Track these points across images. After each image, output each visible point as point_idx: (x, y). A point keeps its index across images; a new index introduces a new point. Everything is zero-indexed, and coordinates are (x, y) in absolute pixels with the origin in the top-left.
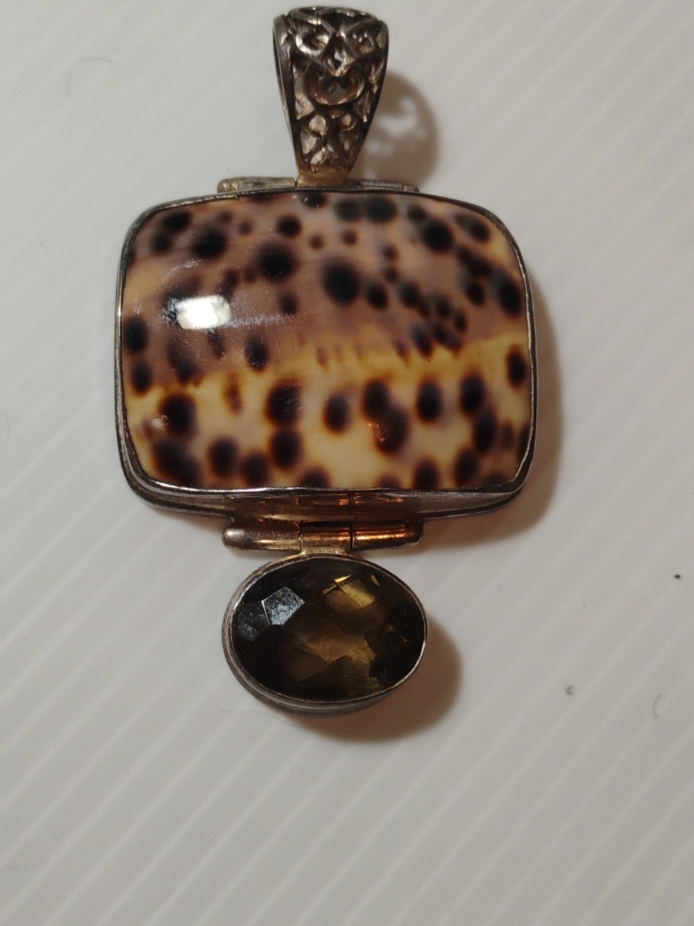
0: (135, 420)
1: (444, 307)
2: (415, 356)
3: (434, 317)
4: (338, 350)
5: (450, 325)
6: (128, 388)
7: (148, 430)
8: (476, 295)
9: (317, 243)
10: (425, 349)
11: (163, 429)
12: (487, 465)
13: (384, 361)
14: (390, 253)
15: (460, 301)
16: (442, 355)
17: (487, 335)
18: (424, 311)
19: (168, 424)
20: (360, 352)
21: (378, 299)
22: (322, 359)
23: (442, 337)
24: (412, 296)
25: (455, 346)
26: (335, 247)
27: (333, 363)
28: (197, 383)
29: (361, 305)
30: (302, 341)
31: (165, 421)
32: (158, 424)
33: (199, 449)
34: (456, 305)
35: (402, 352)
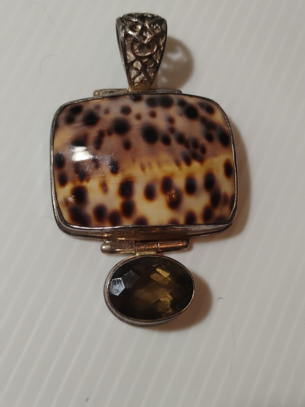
0: (61, 198)
1: (195, 144)
2: (184, 166)
3: (191, 148)
4: (150, 164)
5: (198, 151)
6: (57, 184)
7: (67, 202)
8: (209, 138)
9: (138, 117)
10: (188, 162)
11: (73, 202)
12: (217, 212)
13: (170, 168)
14: (171, 120)
15: (203, 141)
16: (195, 165)
17: (215, 155)
18: (187, 145)
20: (159, 164)
21: (166, 141)
22: (143, 168)
23: (195, 157)
24: (181, 139)
25: (201, 161)
26: (146, 118)
27: (147, 170)
28: (88, 181)
29: (159, 144)
30: (134, 161)
31: (74, 198)
32: (71, 199)
33: (89, 210)
34: (201, 143)
35: (178, 164)
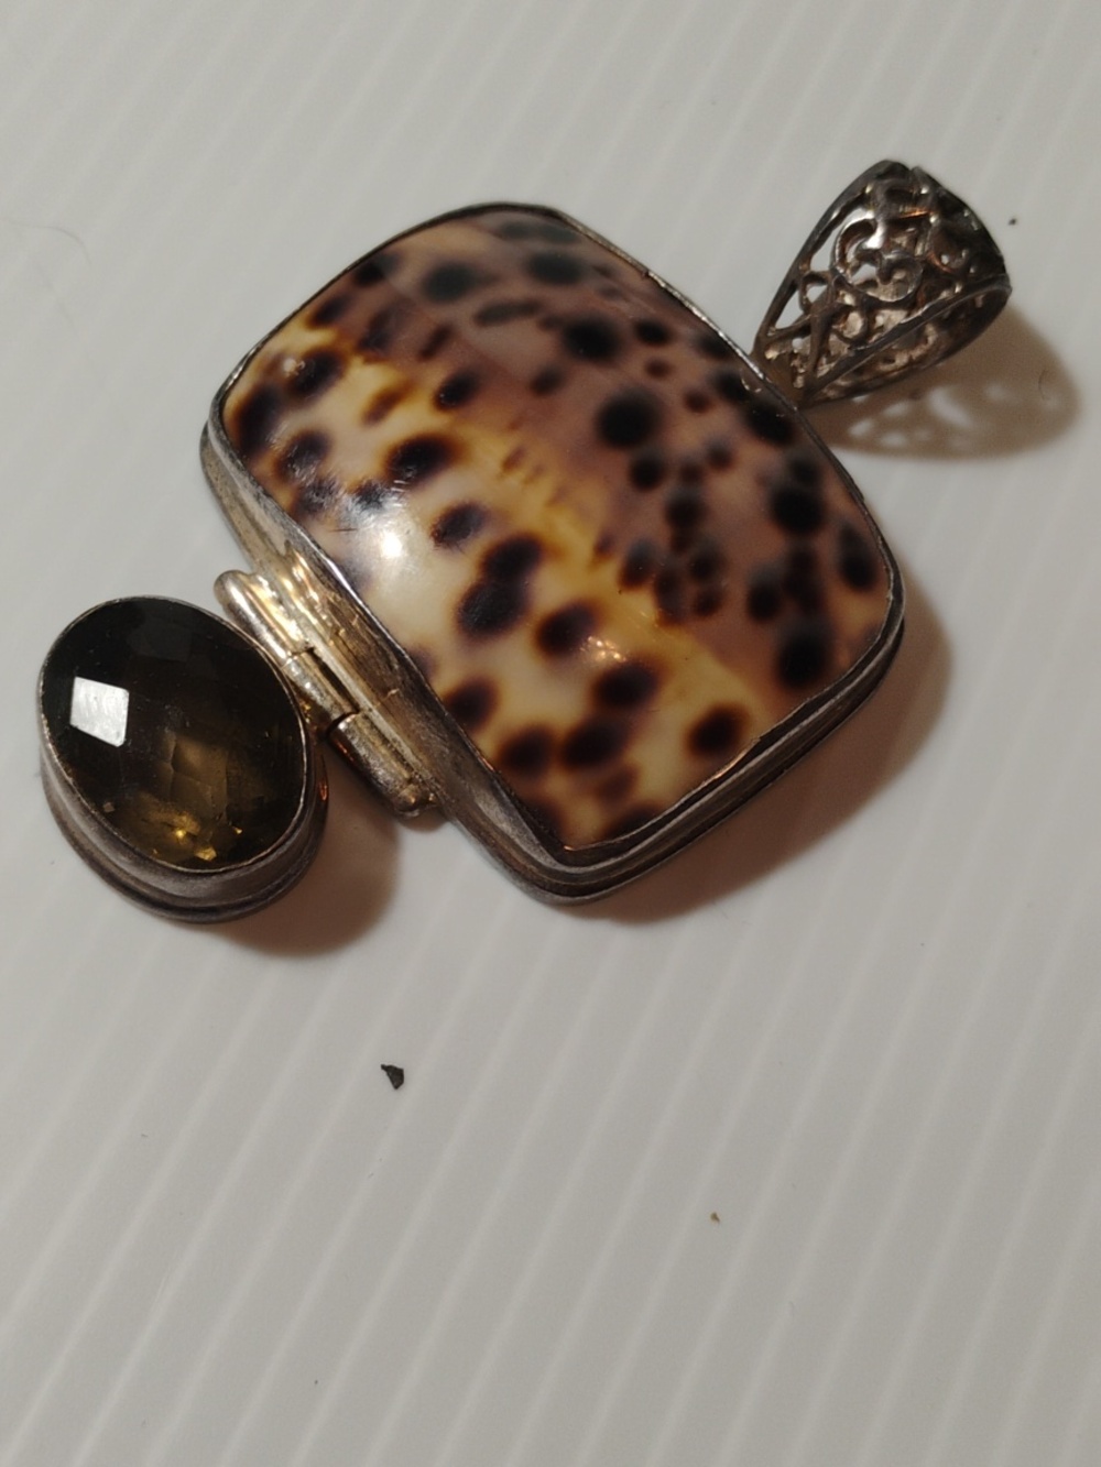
0: (276, 345)
1: (707, 567)
2: (610, 572)
3: (683, 562)
4: (538, 471)
5: (690, 591)
6: (308, 311)
7: (275, 364)
8: (762, 604)
9: (658, 370)
10: (632, 576)
11: (288, 375)
13: (572, 533)
14: (721, 459)
15: (735, 588)
16: (641, 607)
17: (723, 654)
18: (680, 543)
19: (297, 374)
20: (558, 498)
21: (645, 476)
22: (510, 463)
23: (666, 592)
24: (685, 516)
25: (670, 615)
26: (670, 391)
27: (515, 479)
28: (368, 361)
29: (618, 464)
30: (514, 426)
31: (299, 369)
32: (290, 366)
33: (286, 428)
34: (724, 584)
35: (603, 549)
